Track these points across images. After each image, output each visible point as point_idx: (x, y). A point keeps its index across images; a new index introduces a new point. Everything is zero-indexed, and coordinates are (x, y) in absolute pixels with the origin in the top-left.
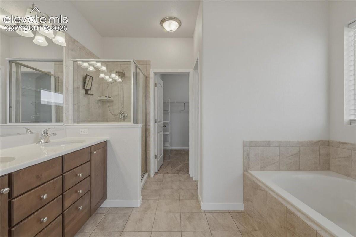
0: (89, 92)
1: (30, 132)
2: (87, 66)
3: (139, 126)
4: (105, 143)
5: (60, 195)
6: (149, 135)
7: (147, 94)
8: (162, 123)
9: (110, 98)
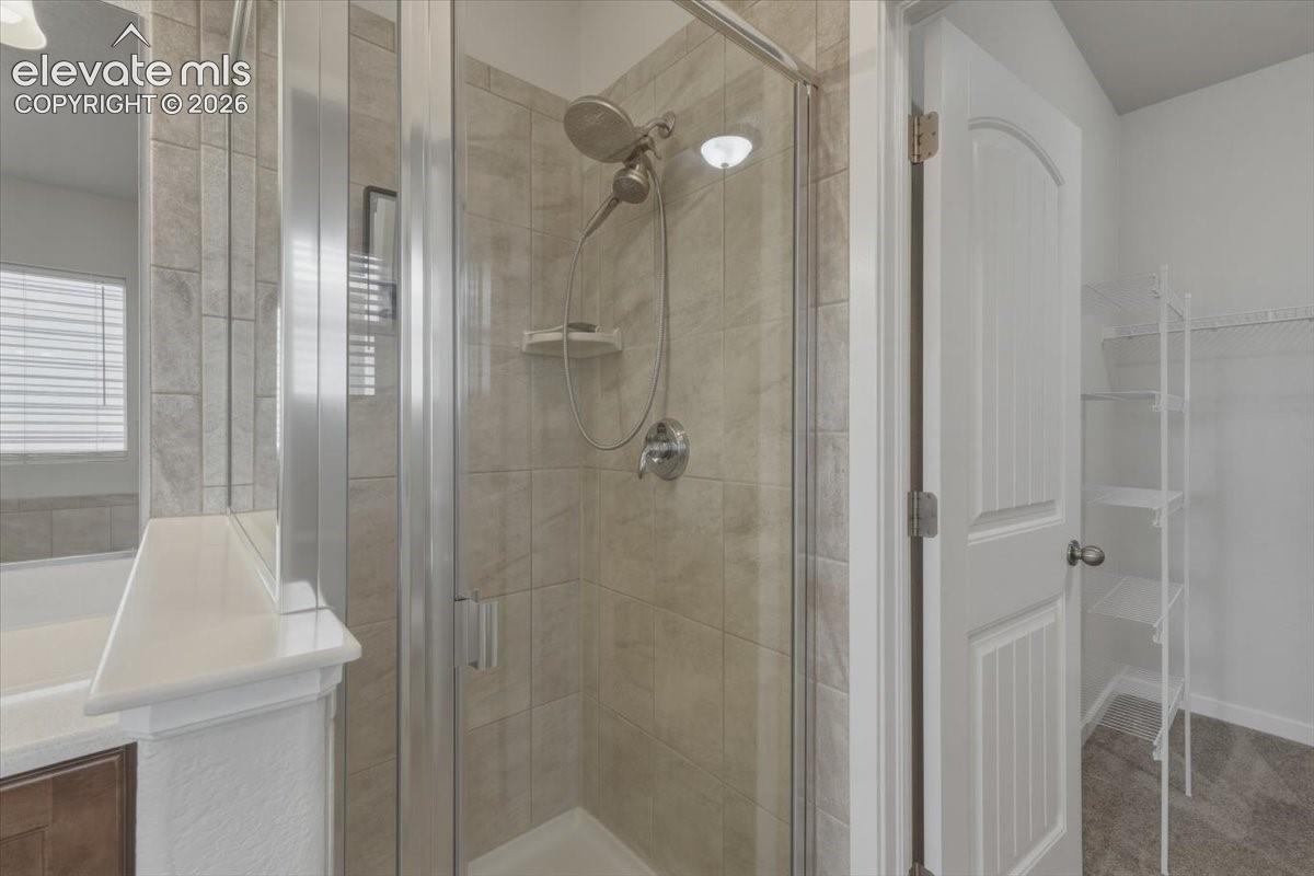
6: (837, 651)
7: (823, 248)
8: (1061, 522)
9: (589, 328)
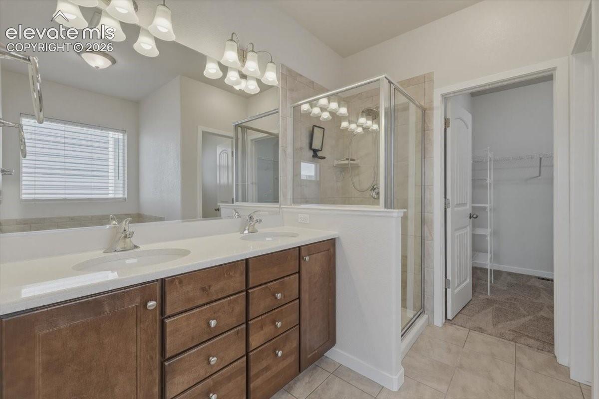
0: (320, 154)
1: (238, 215)
2: (319, 113)
3: (395, 215)
4: (331, 244)
5: (242, 324)
6: (430, 233)
7: (426, 146)
8: (468, 208)
9: (354, 160)
